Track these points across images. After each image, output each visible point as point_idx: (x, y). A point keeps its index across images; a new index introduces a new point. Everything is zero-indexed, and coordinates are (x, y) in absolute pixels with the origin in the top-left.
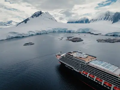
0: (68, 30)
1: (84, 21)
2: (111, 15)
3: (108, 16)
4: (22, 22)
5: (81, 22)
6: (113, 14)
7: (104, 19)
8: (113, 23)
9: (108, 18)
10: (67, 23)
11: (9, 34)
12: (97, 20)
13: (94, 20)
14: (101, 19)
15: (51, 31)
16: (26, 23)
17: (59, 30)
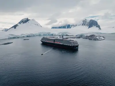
0: (51, 33)
1: (66, 27)
2: (87, 21)
3: (85, 22)
4: (12, 28)
5: (64, 27)
6: (89, 21)
7: (82, 25)
8: (89, 28)
9: (85, 24)
10: (52, 28)
11: (9, 36)
12: (76, 26)
13: (75, 26)
14: (80, 25)
15: (37, 35)
16: (15, 28)
17: (44, 34)
